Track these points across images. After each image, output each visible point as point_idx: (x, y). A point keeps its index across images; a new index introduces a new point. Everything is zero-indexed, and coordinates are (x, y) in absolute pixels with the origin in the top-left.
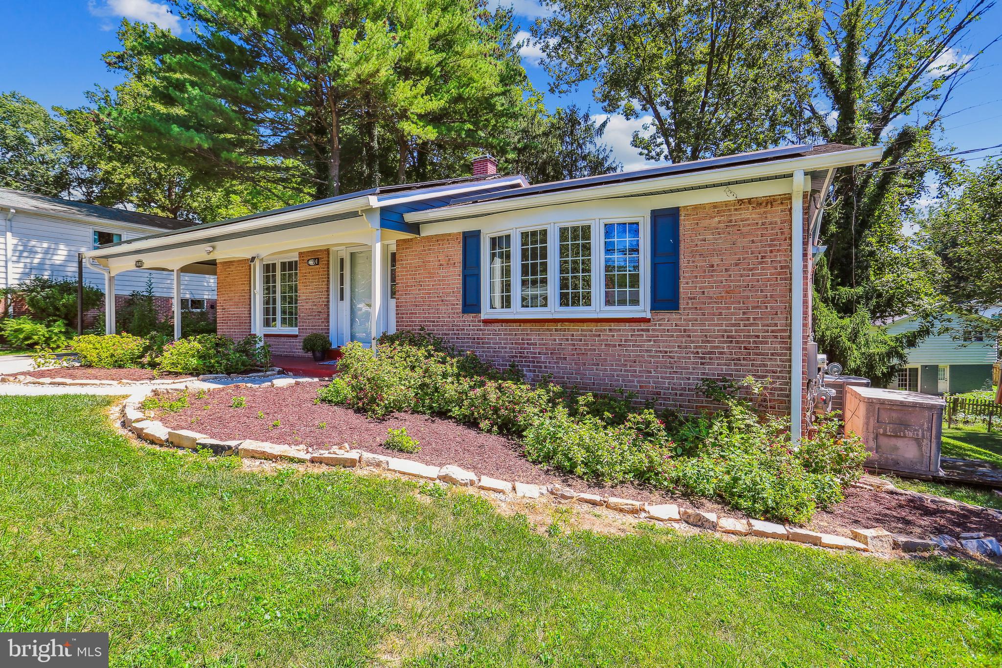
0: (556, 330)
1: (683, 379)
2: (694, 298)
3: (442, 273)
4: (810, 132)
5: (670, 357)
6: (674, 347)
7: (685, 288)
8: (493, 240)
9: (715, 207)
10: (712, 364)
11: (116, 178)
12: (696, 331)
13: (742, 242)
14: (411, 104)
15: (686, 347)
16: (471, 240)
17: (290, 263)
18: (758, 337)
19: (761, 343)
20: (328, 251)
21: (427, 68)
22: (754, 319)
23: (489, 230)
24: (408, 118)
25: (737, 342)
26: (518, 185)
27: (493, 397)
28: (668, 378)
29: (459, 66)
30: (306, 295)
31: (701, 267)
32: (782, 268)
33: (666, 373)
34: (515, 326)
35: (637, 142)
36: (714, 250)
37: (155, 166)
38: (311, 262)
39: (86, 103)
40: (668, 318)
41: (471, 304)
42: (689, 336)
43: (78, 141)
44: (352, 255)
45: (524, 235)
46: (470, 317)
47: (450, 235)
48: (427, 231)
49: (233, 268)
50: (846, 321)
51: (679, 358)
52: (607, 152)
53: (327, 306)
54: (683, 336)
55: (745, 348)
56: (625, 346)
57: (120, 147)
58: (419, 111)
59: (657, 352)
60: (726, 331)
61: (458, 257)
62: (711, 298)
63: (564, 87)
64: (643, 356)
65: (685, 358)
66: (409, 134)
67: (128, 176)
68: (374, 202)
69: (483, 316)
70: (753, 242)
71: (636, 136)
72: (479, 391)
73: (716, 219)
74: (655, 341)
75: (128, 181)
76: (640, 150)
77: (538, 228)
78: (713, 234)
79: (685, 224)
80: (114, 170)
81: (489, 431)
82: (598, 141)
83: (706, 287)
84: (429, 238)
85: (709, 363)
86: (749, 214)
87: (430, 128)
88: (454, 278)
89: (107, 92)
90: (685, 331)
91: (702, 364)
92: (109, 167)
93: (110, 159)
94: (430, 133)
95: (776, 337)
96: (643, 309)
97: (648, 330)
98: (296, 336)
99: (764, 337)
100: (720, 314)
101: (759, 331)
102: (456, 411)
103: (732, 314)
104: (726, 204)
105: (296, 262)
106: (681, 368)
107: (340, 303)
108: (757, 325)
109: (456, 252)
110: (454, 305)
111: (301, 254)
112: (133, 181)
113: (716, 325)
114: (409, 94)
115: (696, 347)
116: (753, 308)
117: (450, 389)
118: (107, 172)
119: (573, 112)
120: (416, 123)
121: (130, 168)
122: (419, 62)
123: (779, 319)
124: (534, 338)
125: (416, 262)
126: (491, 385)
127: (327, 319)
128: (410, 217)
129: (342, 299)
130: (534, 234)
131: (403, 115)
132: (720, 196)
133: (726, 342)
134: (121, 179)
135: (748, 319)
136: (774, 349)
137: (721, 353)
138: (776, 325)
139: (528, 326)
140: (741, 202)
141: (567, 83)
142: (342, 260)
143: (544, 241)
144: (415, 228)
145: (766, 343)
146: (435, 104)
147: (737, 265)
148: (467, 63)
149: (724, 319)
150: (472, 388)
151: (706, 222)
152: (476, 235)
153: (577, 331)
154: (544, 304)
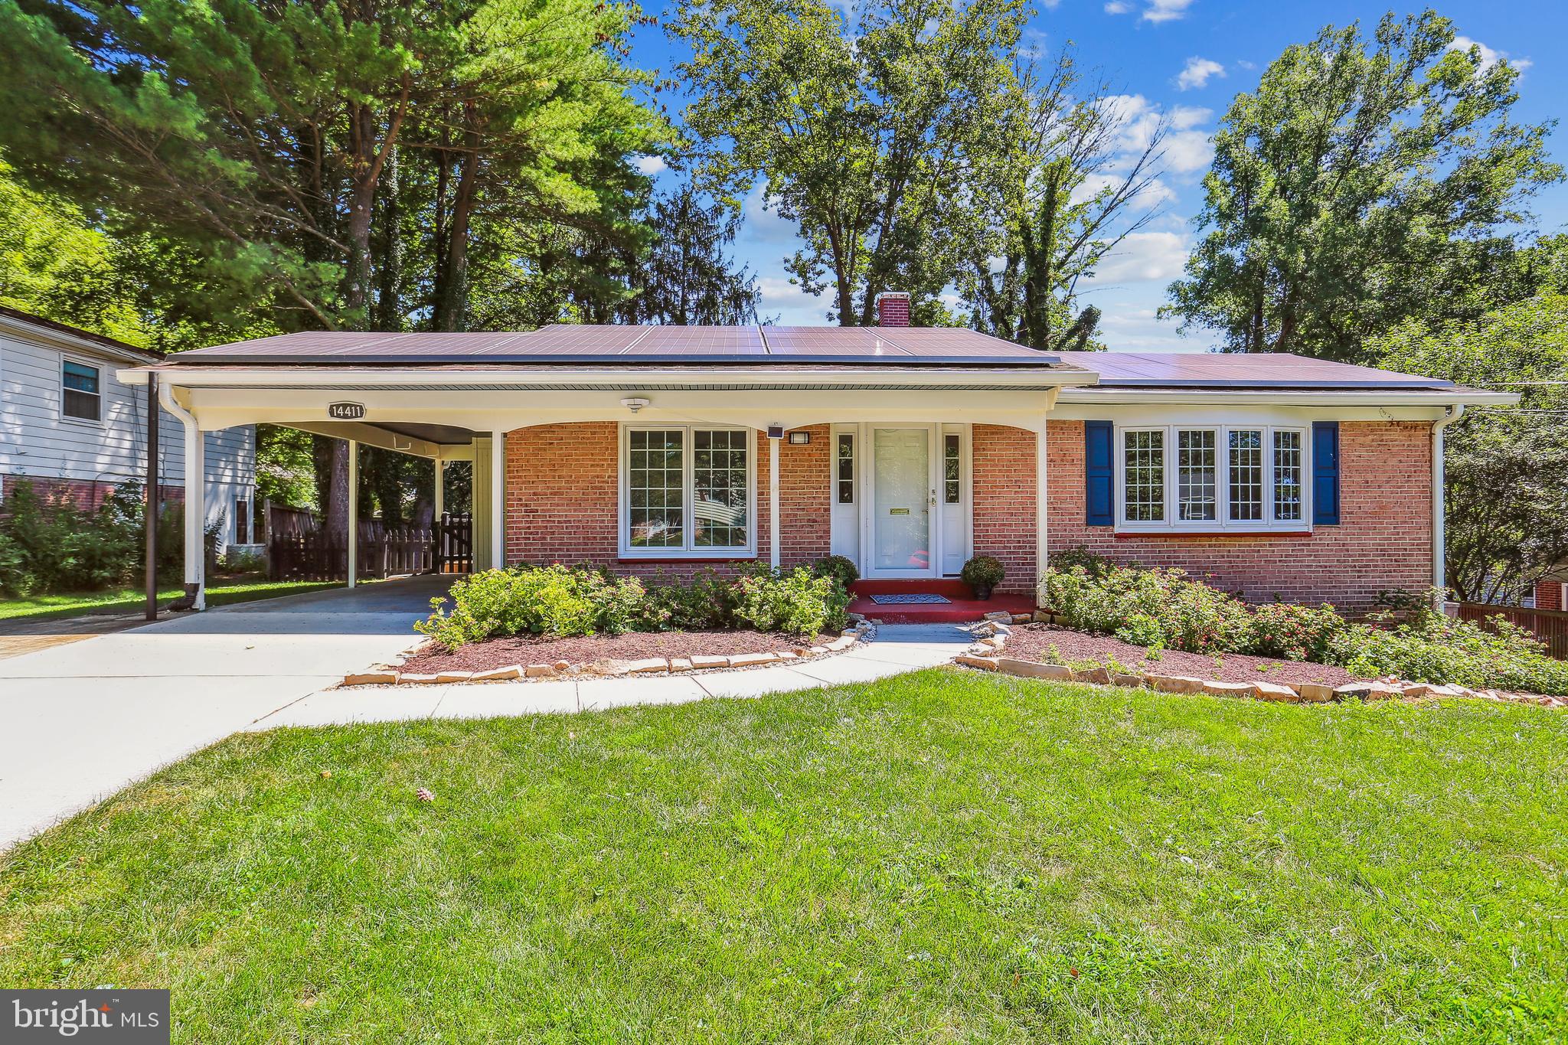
0: (1210, 546)
1: (1341, 593)
2: (1352, 513)
5: (1330, 572)
6: (1333, 561)
7: (1346, 503)
8: (1130, 436)
9: (1369, 425)
10: (1368, 577)
12: (1354, 545)
13: (1393, 462)
15: (1345, 561)
16: (1097, 433)
17: (720, 436)
18: (1406, 550)
19: (1409, 555)
22: (1403, 533)
25: (1389, 555)
28: (1326, 593)
31: (1358, 482)
32: (1424, 487)
33: (1325, 588)
34: (1159, 542)
36: (1369, 467)
38: (795, 439)
40: (1329, 532)
41: (1100, 513)
42: (1347, 550)
44: (876, 433)
45: (1183, 435)
46: (1098, 530)
47: (1064, 422)
51: (1338, 572)
53: (828, 511)
54: (1341, 550)
55: (1396, 561)
56: (1285, 561)
59: (1317, 566)
60: (1380, 545)
61: (1080, 452)
62: (1366, 513)
64: (1303, 572)
65: (1344, 572)
69: (1117, 530)
70: (1400, 461)
73: (1370, 437)
74: (1315, 556)
77: (1201, 429)
78: (1367, 451)
79: (1344, 439)
83: (1362, 502)
85: (1365, 577)
86: (1396, 435)
88: (1076, 480)
90: (1344, 545)
91: (1359, 577)
95: (1420, 550)
96: (1305, 522)
97: (1309, 545)
98: (749, 561)
99: (1410, 550)
100: (1375, 529)
101: (1407, 544)
103: (1385, 528)
104: (1379, 424)
106: (1340, 582)
107: (840, 507)
108: (1405, 539)
109: (1077, 446)
110: (1073, 514)
113: (1371, 539)
115: (1353, 561)
116: (1402, 523)
123: (1423, 533)
125: (1009, 453)
127: (826, 532)
129: (844, 500)
132: (1375, 416)
133: (1379, 555)
135: (1398, 533)
136: (1419, 560)
137: (1375, 566)
138: (1420, 539)
139: (1176, 542)
140: (1392, 423)
143: (1210, 443)
145: (1412, 555)
147: (1388, 482)
149: (1378, 533)
151: (1361, 439)
152: (1107, 427)
153: (1235, 547)
154: (1209, 515)
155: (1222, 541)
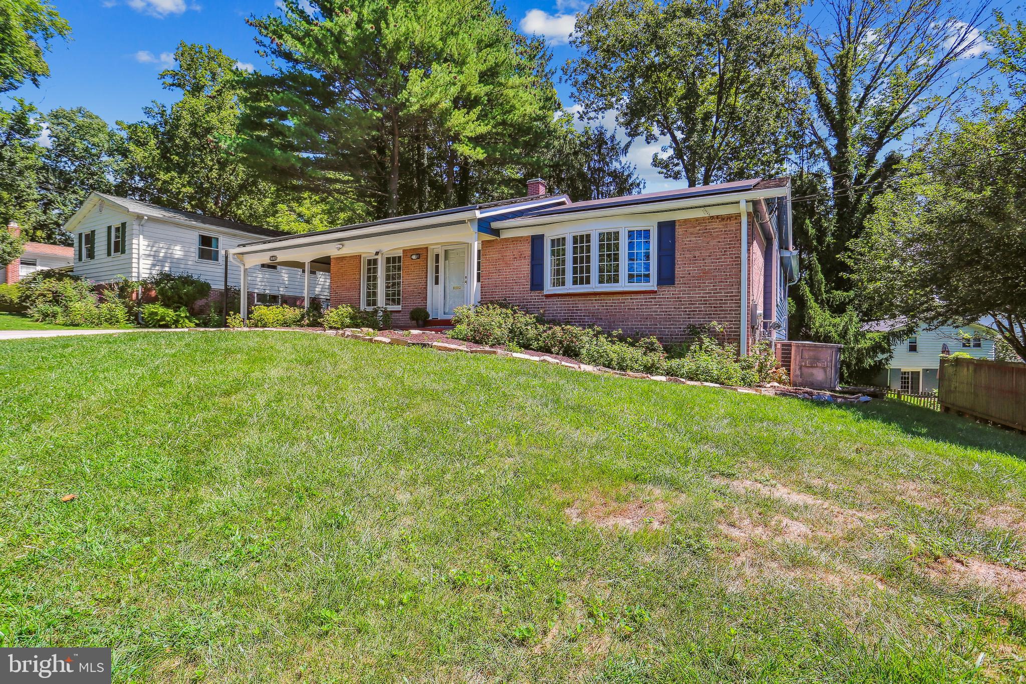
0: (596, 300)
1: (677, 328)
2: (684, 277)
3: (516, 263)
5: (669, 315)
6: (671, 308)
7: (679, 271)
8: (553, 241)
9: (697, 220)
10: (695, 318)
11: (173, 188)
12: (685, 298)
13: (713, 242)
14: (464, 129)
15: (679, 308)
16: (537, 241)
17: (394, 258)
18: (722, 300)
19: (724, 303)
20: (427, 248)
21: (476, 97)
22: (720, 289)
23: (550, 234)
24: (460, 141)
25: (710, 304)
26: (563, 203)
27: (560, 335)
28: (668, 328)
29: (502, 95)
30: (407, 280)
31: (688, 258)
32: (736, 257)
33: (666, 325)
34: (567, 298)
35: (656, 162)
36: (696, 247)
37: (207, 176)
38: (414, 257)
39: (144, 118)
40: (668, 291)
41: (537, 283)
42: (681, 301)
43: (139, 154)
44: (446, 251)
45: (575, 238)
46: (536, 293)
47: (522, 237)
48: (505, 235)
49: (345, 262)
51: (674, 315)
52: (631, 169)
53: (426, 288)
54: (677, 301)
55: (714, 307)
56: (640, 309)
57: (177, 158)
58: (470, 135)
59: (660, 312)
60: (703, 297)
61: (528, 252)
62: (694, 277)
63: (592, 114)
64: (652, 315)
65: (678, 315)
66: (461, 155)
67: (184, 186)
68: (478, 214)
69: (545, 292)
70: (719, 242)
71: (656, 155)
72: (550, 332)
73: (698, 228)
74: (659, 305)
75: (184, 190)
76: (659, 169)
77: (584, 233)
78: (695, 237)
79: (679, 231)
80: (172, 179)
81: (557, 354)
82: (623, 159)
83: (691, 270)
84: (507, 240)
85: (693, 318)
86: (717, 225)
87: (478, 149)
88: (525, 267)
89: (163, 106)
90: (678, 298)
91: (689, 318)
92: (167, 177)
93: (168, 170)
94: (480, 154)
95: (732, 300)
96: (652, 285)
97: (655, 298)
98: (400, 311)
99: (725, 300)
100: (700, 287)
101: (722, 296)
102: (535, 345)
103: (707, 286)
104: (704, 219)
105: (400, 257)
106: (676, 321)
107: (435, 287)
108: (721, 293)
109: (527, 249)
110: (524, 285)
111: (404, 251)
112: (189, 190)
113: (697, 294)
114: (463, 120)
115: (685, 308)
116: (719, 282)
117: (532, 332)
118: (165, 182)
119: (601, 134)
120: (467, 145)
121: (186, 178)
122: (469, 94)
123: (734, 289)
124: (581, 306)
125: (495, 256)
126: (557, 329)
127: (426, 298)
128: (495, 225)
129: (437, 283)
130: (582, 237)
131: (456, 138)
132: (700, 214)
133: (703, 304)
134: (178, 188)
135: (716, 289)
136: (731, 307)
137: (700, 311)
138: (732, 292)
139: (577, 298)
140: (712, 217)
141: (595, 111)
142: (437, 256)
143: (588, 241)
144: (496, 232)
145: (727, 303)
146: (483, 129)
147: (710, 256)
148: (511, 93)
149: (702, 290)
150: (545, 331)
151: (691, 230)
152: (541, 237)
153: (609, 300)
154: (588, 282)
155: (603, 297)
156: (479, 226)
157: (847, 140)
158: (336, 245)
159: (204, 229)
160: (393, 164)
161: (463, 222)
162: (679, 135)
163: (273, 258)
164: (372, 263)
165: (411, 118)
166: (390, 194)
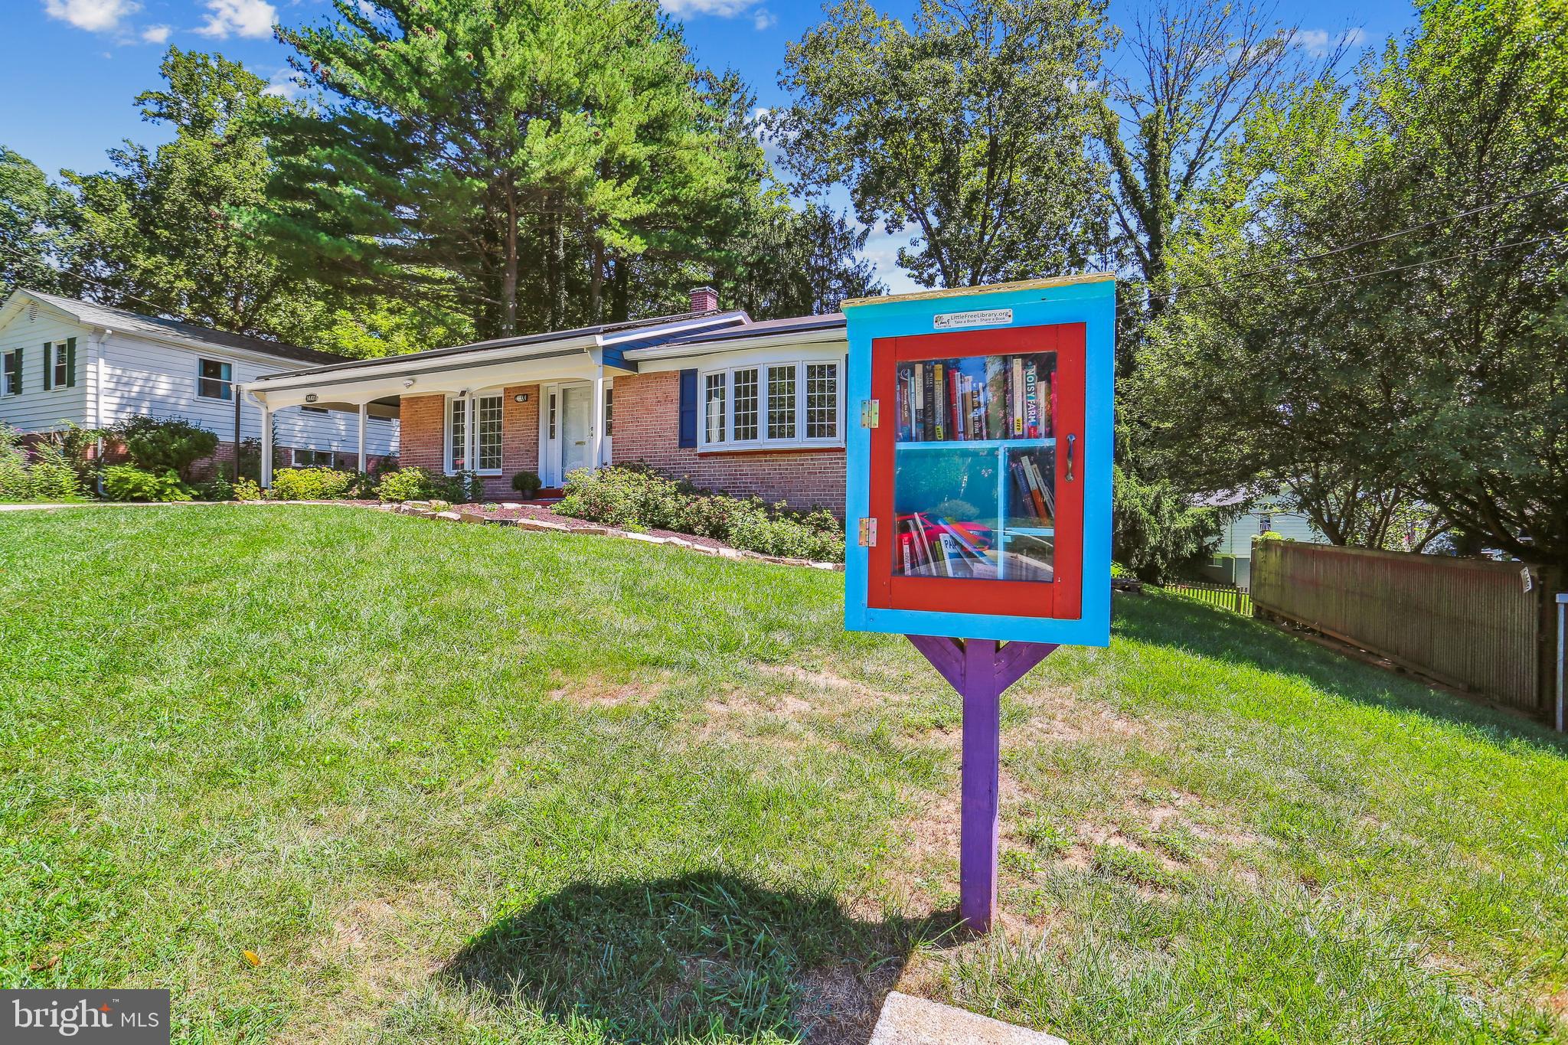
0: (765, 461)
3: (660, 409)
4: (1119, 255)
8: (709, 378)
11: (161, 281)
14: (614, 208)
16: (688, 378)
17: (492, 400)
20: (538, 386)
21: (633, 161)
23: (706, 369)
24: (608, 225)
26: (739, 323)
27: (705, 508)
29: (674, 158)
30: (511, 432)
34: (728, 459)
35: (903, 261)
37: (219, 264)
38: (519, 399)
39: (111, 166)
41: (687, 438)
43: (100, 226)
44: (565, 391)
45: (737, 375)
46: (686, 451)
47: (668, 372)
48: (644, 369)
49: (421, 404)
50: (1147, 489)
52: (870, 268)
53: (537, 444)
56: (824, 473)
57: (166, 233)
58: (623, 216)
61: (675, 393)
63: (813, 188)
64: (839, 482)
66: (610, 245)
67: (177, 277)
68: (600, 341)
69: (699, 450)
71: (902, 251)
72: (694, 505)
75: (179, 284)
76: (908, 271)
77: (750, 368)
80: (159, 268)
81: (702, 535)
82: (858, 255)
84: (647, 376)
87: (636, 238)
88: (671, 414)
89: (143, 149)
92: (149, 264)
93: (151, 252)
94: (637, 245)
96: (838, 440)
97: (843, 458)
98: (499, 477)
102: (674, 523)
105: (500, 399)
107: (550, 441)
109: (674, 389)
110: (671, 440)
111: (506, 390)
112: (189, 284)
114: (611, 195)
117: (670, 504)
118: (146, 271)
119: (825, 216)
120: (618, 231)
121: (181, 267)
122: (623, 157)
124: (746, 469)
125: (633, 398)
126: (704, 501)
127: (536, 458)
128: (629, 355)
129: (552, 437)
130: (746, 373)
131: (603, 220)
134: (169, 282)
139: (741, 459)
141: (817, 183)
142: (553, 397)
143: (755, 379)
144: (633, 365)
146: (643, 208)
148: (686, 156)
150: (688, 504)
152: (693, 373)
153: (784, 461)
154: (754, 436)
155: (775, 457)
156: (604, 356)
157: (1161, 237)
158: (405, 380)
159: (208, 351)
160: (509, 257)
161: (580, 351)
162: (934, 222)
163: (311, 397)
164: (458, 406)
165: (532, 191)
166: (504, 301)
